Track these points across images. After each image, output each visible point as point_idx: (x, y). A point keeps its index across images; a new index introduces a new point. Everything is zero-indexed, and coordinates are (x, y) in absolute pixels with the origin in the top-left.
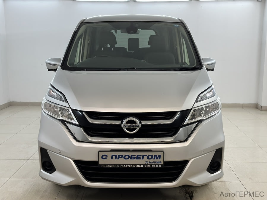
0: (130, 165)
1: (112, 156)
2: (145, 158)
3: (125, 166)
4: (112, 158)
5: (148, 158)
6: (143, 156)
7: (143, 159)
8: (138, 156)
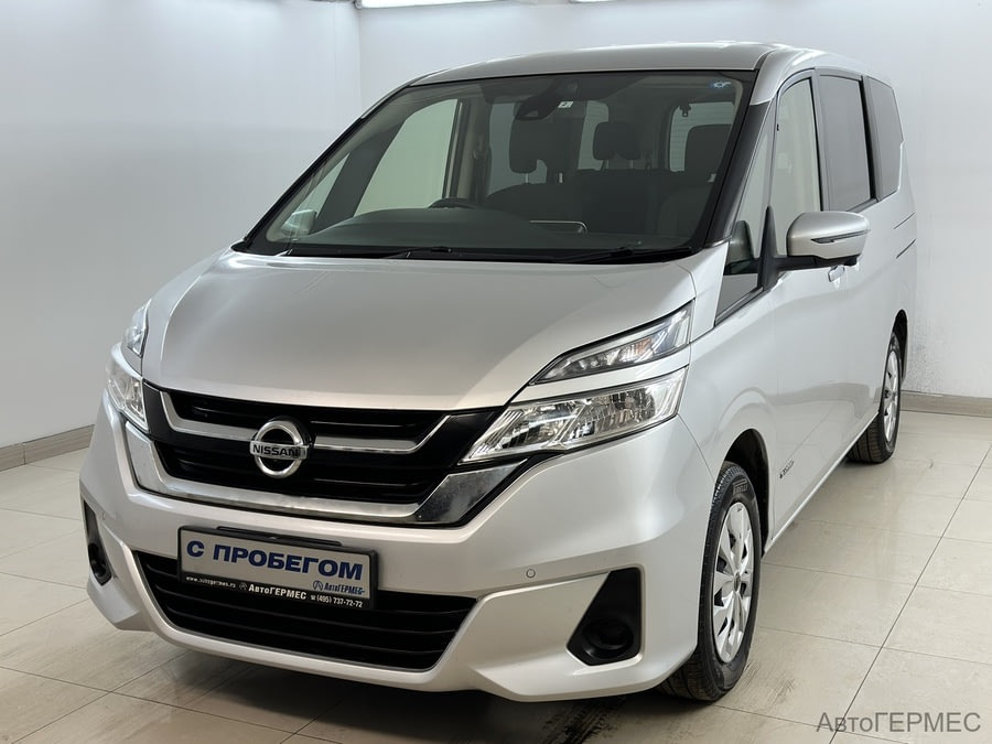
0: (269, 586)
1: (218, 548)
2: (313, 566)
3: (252, 588)
4: (216, 557)
5: (321, 570)
6: (307, 561)
7: (305, 570)
8: (289, 557)
